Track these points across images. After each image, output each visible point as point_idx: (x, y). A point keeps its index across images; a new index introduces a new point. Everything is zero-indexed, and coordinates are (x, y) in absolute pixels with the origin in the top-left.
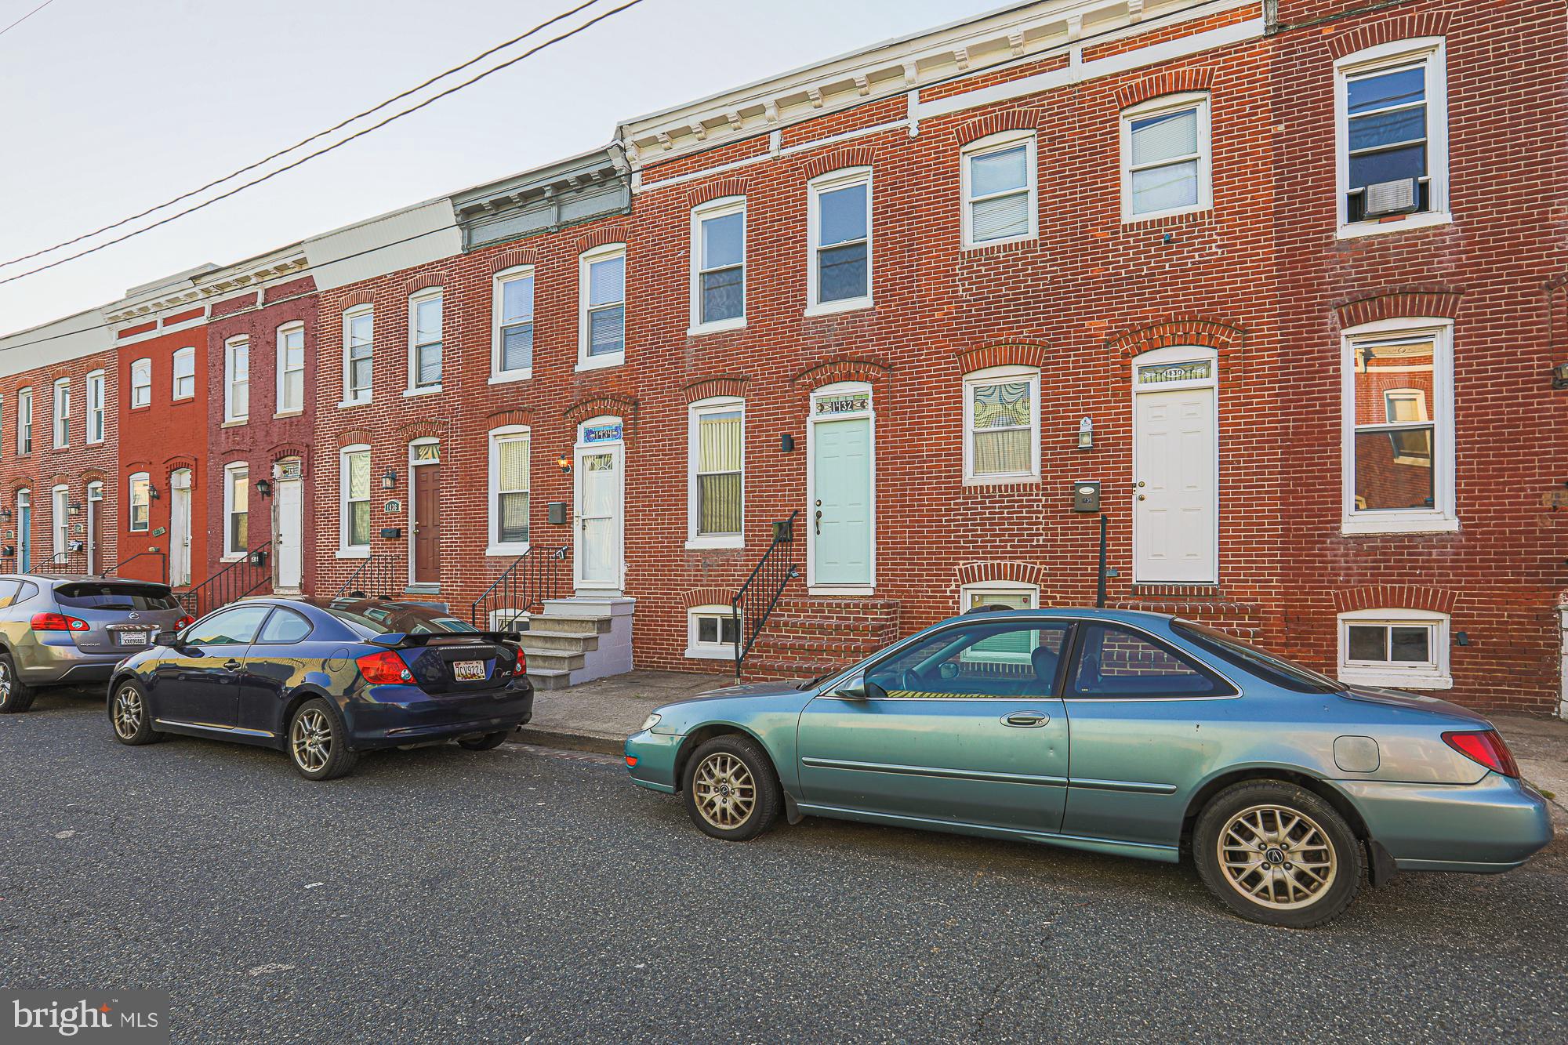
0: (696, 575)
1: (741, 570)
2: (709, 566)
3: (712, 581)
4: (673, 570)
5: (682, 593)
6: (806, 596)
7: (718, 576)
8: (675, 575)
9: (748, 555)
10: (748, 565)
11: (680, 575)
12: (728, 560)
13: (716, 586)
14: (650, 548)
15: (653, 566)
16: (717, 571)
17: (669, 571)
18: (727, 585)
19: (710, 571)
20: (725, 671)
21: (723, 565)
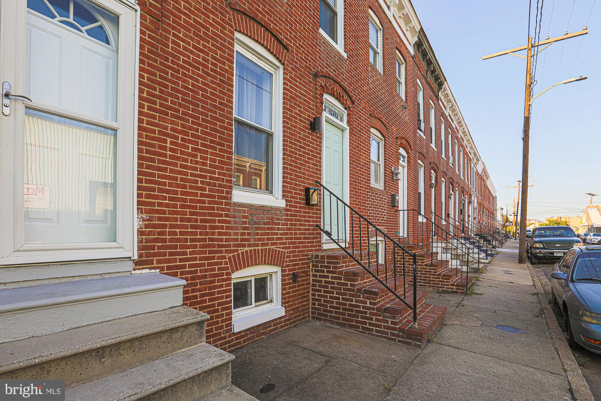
0: (243, 234)
1: (283, 229)
2: (256, 223)
3: (259, 240)
4: (217, 227)
5: (228, 255)
6: (320, 250)
7: (265, 234)
8: (220, 234)
9: (287, 215)
10: (287, 225)
11: (225, 234)
12: (272, 219)
13: (263, 245)
14: (183, 193)
15: (189, 220)
16: (263, 229)
17: (211, 227)
18: (273, 244)
19: (257, 229)
20: (270, 331)
21: (268, 223)
